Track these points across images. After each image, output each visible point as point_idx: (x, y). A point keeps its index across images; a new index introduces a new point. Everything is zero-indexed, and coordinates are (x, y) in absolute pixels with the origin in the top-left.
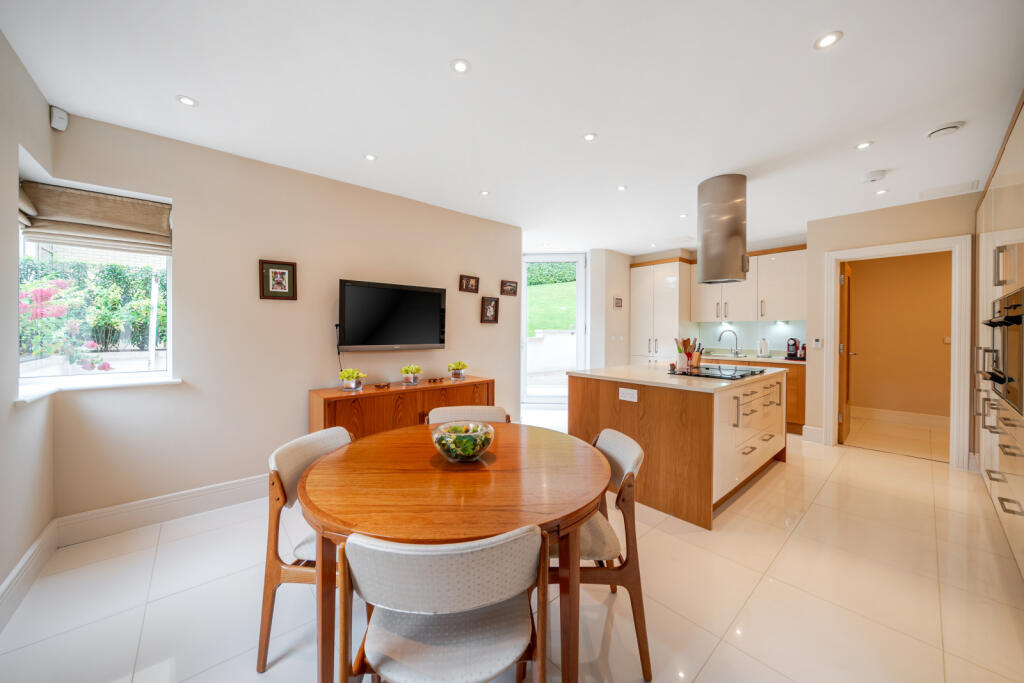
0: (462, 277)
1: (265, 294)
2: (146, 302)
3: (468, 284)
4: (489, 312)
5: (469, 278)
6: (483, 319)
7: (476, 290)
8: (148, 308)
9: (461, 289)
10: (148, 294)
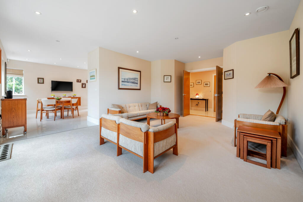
0: (77, 80)
1: (38, 83)
2: (12, 83)
3: (79, 81)
4: (84, 86)
5: (79, 80)
6: (82, 87)
7: (81, 82)
8: (13, 84)
9: (77, 82)
10: (12, 81)
